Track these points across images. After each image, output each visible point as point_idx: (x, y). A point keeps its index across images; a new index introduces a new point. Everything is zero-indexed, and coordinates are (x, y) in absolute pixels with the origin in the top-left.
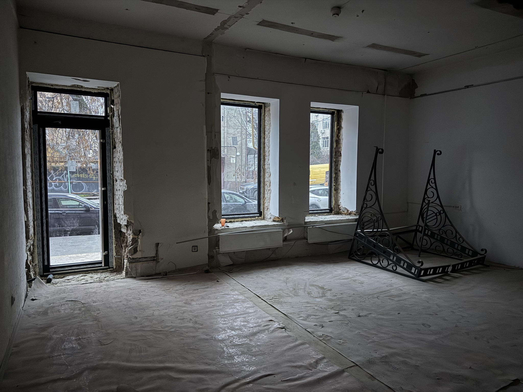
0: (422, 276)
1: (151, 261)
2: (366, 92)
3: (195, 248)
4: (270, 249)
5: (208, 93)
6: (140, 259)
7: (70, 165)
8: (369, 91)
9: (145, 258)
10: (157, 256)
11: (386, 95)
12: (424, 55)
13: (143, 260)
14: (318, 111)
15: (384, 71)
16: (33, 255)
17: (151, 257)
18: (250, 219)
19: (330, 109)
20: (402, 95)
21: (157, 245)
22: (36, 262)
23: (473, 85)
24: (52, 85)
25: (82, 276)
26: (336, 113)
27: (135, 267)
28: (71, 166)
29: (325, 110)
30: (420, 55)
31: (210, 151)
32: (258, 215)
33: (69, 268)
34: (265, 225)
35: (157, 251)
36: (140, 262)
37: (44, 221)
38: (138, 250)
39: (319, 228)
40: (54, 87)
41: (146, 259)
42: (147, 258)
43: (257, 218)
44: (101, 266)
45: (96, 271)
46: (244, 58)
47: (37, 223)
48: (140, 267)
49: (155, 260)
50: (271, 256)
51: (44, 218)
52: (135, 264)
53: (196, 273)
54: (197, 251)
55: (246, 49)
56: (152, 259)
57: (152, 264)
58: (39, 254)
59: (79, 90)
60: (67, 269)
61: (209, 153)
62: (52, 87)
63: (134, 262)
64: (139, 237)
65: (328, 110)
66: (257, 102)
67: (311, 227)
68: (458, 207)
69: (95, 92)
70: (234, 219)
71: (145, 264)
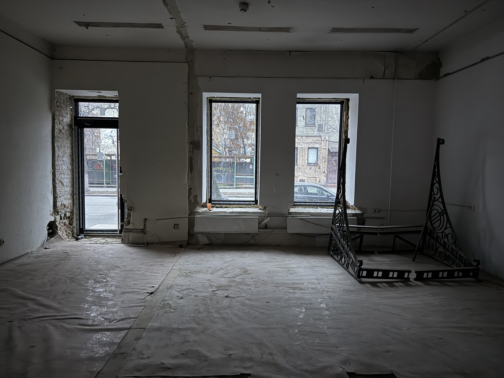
0: (364, 277)
1: (140, 233)
2: (368, 78)
3: (176, 226)
4: (250, 235)
5: (191, 94)
6: (132, 230)
7: (99, 155)
8: (373, 76)
9: (136, 229)
10: (145, 229)
11: (396, 79)
12: (415, 30)
13: (135, 231)
14: (324, 102)
15: (393, 53)
16: (73, 220)
17: (141, 229)
18: (245, 206)
19: (338, 98)
20: (422, 77)
21: (145, 220)
22: (74, 225)
23: (488, 57)
24: (87, 97)
25: (102, 239)
26: (345, 102)
27: (127, 236)
28: (99, 157)
29: (332, 100)
30: (411, 31)
31: (193, 143)
32: (254, 203)
33: (96, 232)
34: (245, 212)
35: (145, 225)
36: (132, 232)
37: (81, 196)
38: (131, 223)
39: (300, 219)
40: (88, 98)
41: (137, 231)
42: (137, 229)
43: (252, 205)
44: (117, 234)
45: (114, 237)
46: (224, 59)
47: (76, 197)
48: (131, 236)
49: (144, 232)
50: (250, 241)
51: (81, 193)
52: (128, 233)
53: (171, 246)
54: (179, 229)
55: (226, 51)
56: (142, 231)
57: (141, 235)
58: (77, 220)
59: (104, 99)
60: (95, 232)
61: (192, 145)
62: (86, 98)
63: (127, 232)
64: (132, 212)
65: (335, 100)
66: (253, 98)
67: (291, 217)
68: (472, 207)
69: (115, 100)
70: (230, 205)
71: (135, 235)
